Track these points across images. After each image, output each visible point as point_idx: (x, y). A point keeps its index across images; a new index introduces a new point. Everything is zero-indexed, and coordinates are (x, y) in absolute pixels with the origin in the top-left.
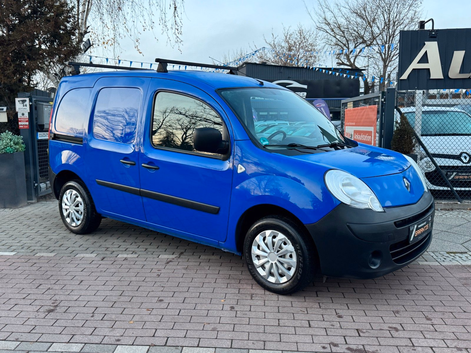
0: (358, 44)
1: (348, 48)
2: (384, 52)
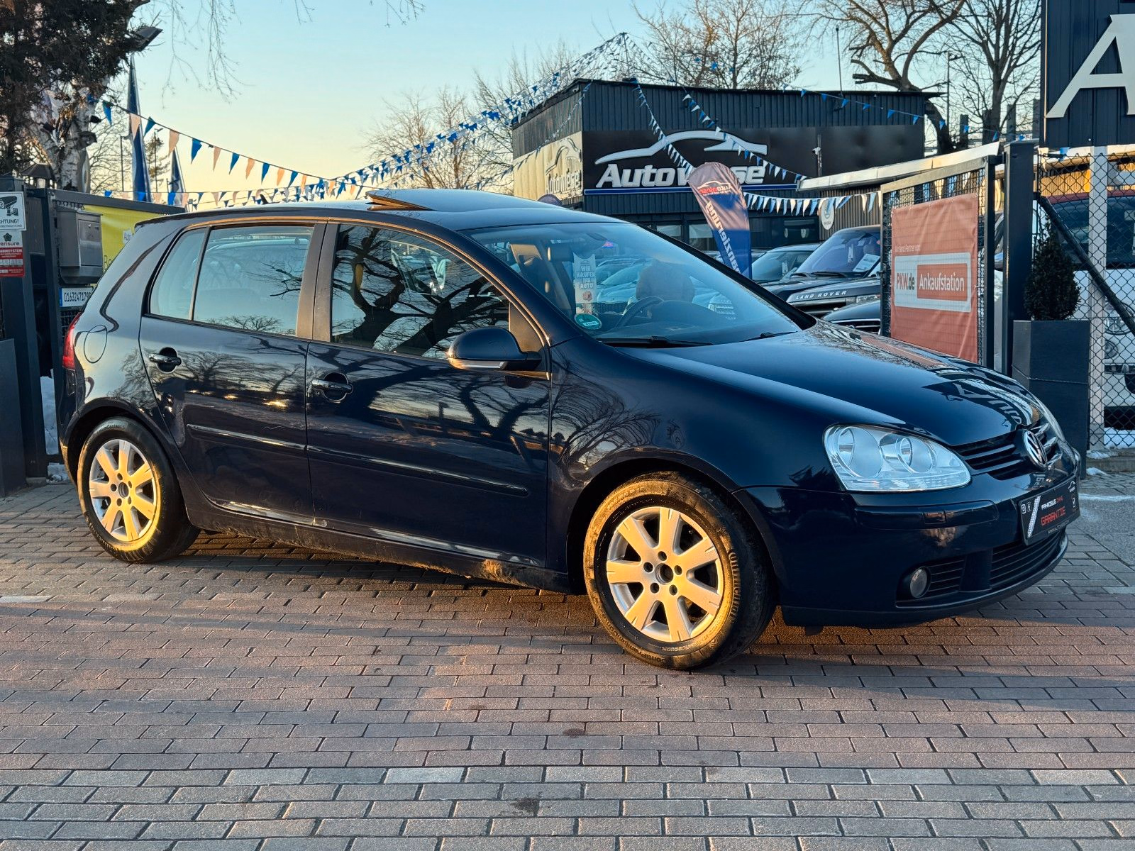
0: (917, 15)
1: (887, 29)
2: (994, 43)
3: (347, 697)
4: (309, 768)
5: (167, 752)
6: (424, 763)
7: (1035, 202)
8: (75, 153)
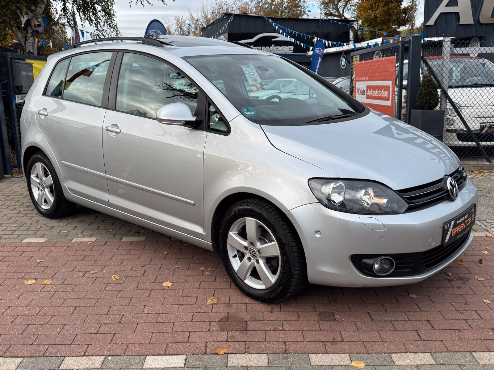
3: (129, 304)
4: (106, 356)
5: (34, 343)
8: (31, 39)
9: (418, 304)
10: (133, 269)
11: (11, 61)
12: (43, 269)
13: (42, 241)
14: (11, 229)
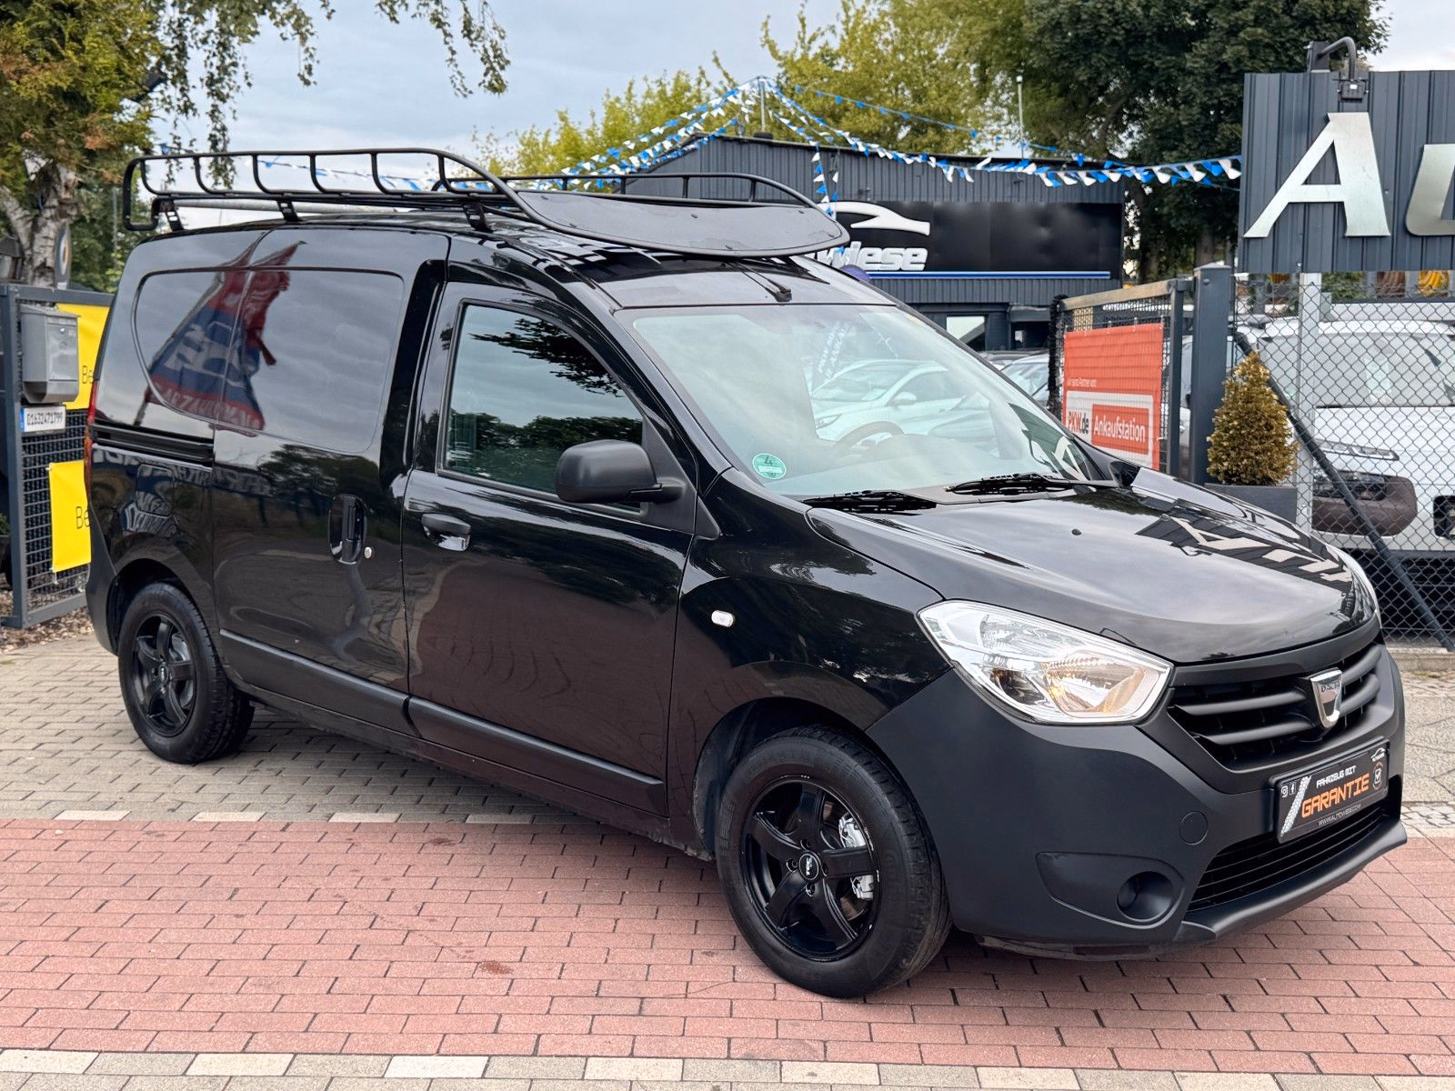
3: (351, 958)
4: (295, 1054)
5: (121, 1027)
6: (438, 1052)
7: (1230, 338)
8: (52, 225)
9: (1085, 979)
10: (362, 885)
11: (19, 309)
12: (123, 880)
13: (110, 819)
14: (22, 788)
